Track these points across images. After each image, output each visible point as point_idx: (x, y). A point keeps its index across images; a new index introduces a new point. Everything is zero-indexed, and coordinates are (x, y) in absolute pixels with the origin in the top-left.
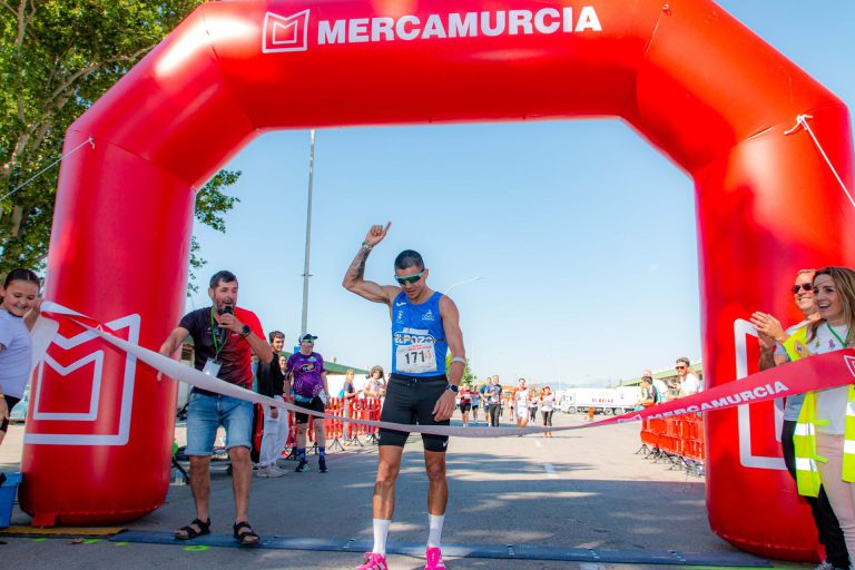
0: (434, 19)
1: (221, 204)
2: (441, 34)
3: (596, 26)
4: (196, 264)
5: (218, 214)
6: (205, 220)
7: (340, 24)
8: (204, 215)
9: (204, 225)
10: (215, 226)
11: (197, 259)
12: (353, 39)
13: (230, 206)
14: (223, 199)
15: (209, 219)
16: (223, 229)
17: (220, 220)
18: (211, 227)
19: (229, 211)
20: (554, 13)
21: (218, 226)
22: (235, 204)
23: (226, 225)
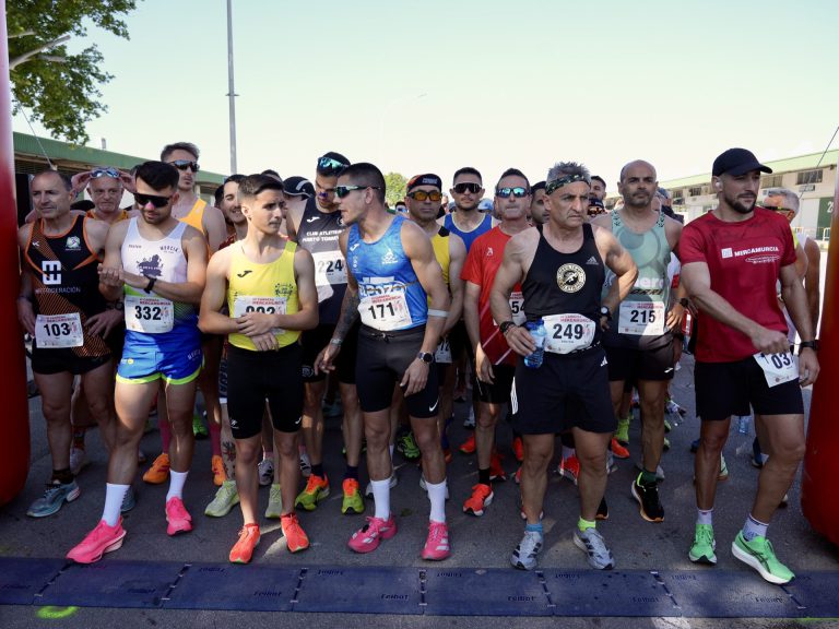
4: (102, 79)
5: (117, 16)
6: (102, 24)
8: (100, 16)
9: (102, 30)
10: (116, 32)
11: (102, 73)
13: (132, 5)
15: (107, 22)
16: (126, 35)
17: (122, 24)
18: (111, 32)
19: (131, 12)
21: (118, 30)
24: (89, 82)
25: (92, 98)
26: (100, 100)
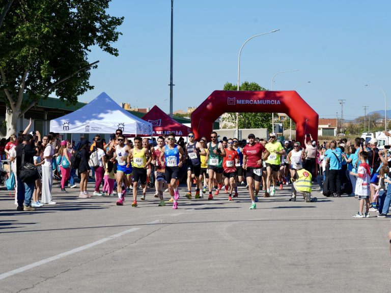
12: (243, 103)
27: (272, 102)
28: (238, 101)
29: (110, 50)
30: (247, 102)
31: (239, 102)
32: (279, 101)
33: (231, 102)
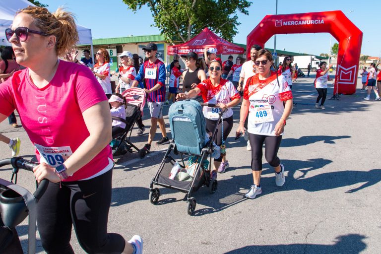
0: (300, 22)
1: (247, 5)
2: (301, 24)
3: (323, 23)
4: (238, 24)
5: (246, 9)
6: (242, 12)
7: (287, 22)
9: (242, 13)
10: (245, 14)
11: (238, 22)
12: (289, 25)
13: (250, 5)
14: (247, 3)
16: (248, 14)
17: (247, 11)
19: (249, 7)
20: (317, 21)
21: (246, 13)
22: (251, 4)
23: (249, 13)
24: (235, 26)
25: (235, 30)
26: (237, 31)
27: (316, 22)
28: (284, 22)
29: (244, 12)
30: (293, 23)
31: (285, 24)
32: (323, 20)
33: (279, 24)
